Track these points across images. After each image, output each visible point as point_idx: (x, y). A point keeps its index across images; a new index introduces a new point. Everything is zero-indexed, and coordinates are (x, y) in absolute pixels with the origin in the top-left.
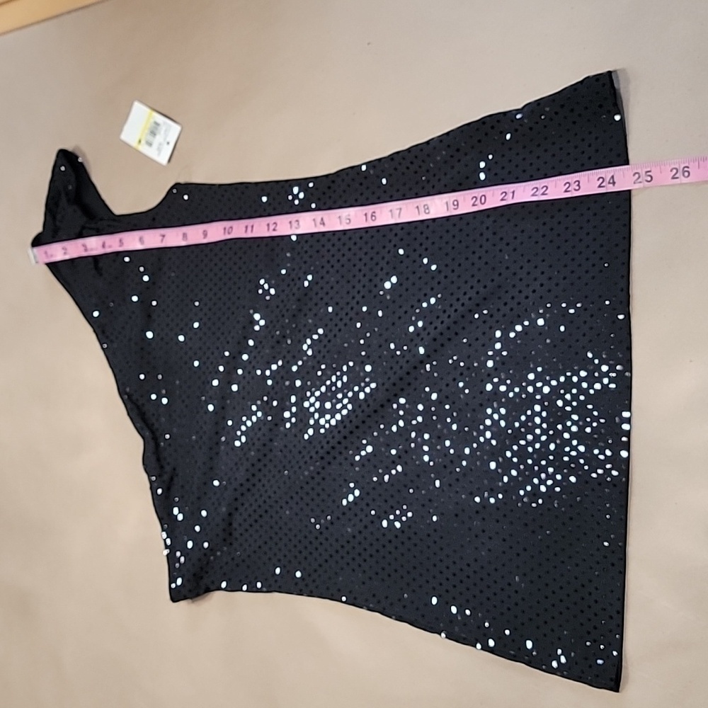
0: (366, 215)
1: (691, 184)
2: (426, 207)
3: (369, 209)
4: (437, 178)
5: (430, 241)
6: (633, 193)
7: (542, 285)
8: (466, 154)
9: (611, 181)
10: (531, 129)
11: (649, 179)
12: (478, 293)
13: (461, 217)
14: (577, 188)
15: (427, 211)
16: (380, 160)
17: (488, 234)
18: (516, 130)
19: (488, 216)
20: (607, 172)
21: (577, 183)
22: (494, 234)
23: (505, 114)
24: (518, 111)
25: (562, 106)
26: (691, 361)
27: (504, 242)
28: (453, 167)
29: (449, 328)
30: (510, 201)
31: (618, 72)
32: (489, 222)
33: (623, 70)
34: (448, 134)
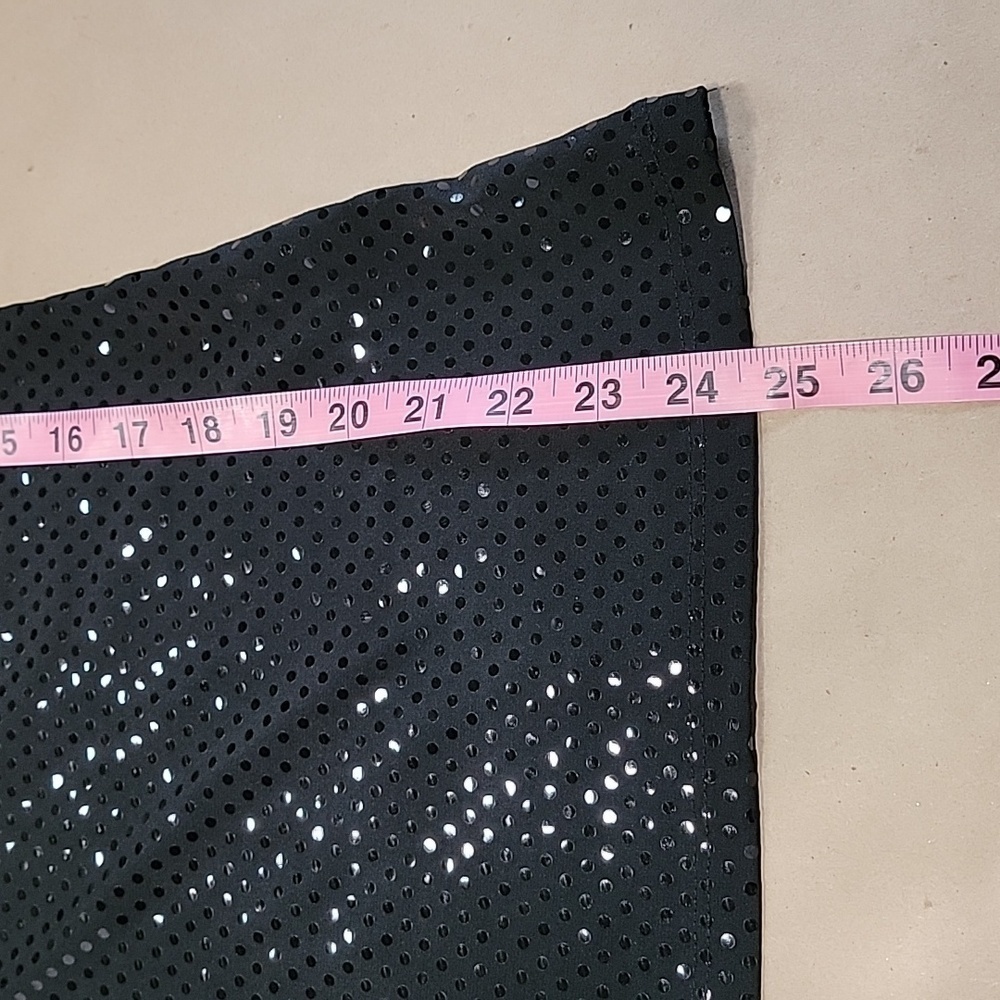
0: (56, 432)
1: (927, 408)
2: (211, 423)
3: (65, 419)
4: (239, 349)
5: (220, 514)
6: (762, 424)
7: (514, 655)
8: (315, 292)
9: (705, 388)
10: (487, 233)
11: (808, 387)
12: (343, 662)
13: (302, 454)
14: (612, 400)
15: (213, 435)
16: (89, 292)
17: (372, 507)
18: (448, 236)
19: (373, 459)
20: (693, 364)
21: (611, 387)
22: (390, 506)
23: (418, 190)
24: (453, 184)
25: (573, 177)
26: (928, 904)
27: (415, 530)
28: (280, 324)
29: (265, 752)
30: (430, 423)
31: (722, 92)
32: (375, 475)
33: (737, 89)
34: (266, 234)
